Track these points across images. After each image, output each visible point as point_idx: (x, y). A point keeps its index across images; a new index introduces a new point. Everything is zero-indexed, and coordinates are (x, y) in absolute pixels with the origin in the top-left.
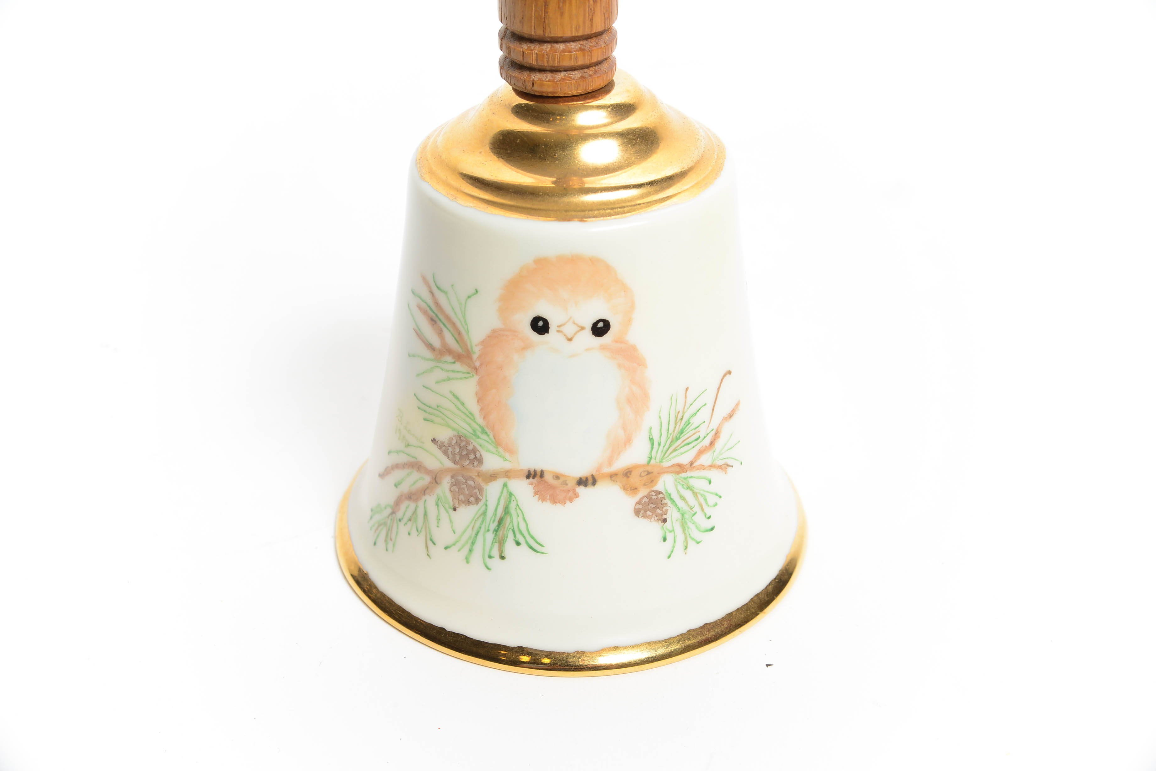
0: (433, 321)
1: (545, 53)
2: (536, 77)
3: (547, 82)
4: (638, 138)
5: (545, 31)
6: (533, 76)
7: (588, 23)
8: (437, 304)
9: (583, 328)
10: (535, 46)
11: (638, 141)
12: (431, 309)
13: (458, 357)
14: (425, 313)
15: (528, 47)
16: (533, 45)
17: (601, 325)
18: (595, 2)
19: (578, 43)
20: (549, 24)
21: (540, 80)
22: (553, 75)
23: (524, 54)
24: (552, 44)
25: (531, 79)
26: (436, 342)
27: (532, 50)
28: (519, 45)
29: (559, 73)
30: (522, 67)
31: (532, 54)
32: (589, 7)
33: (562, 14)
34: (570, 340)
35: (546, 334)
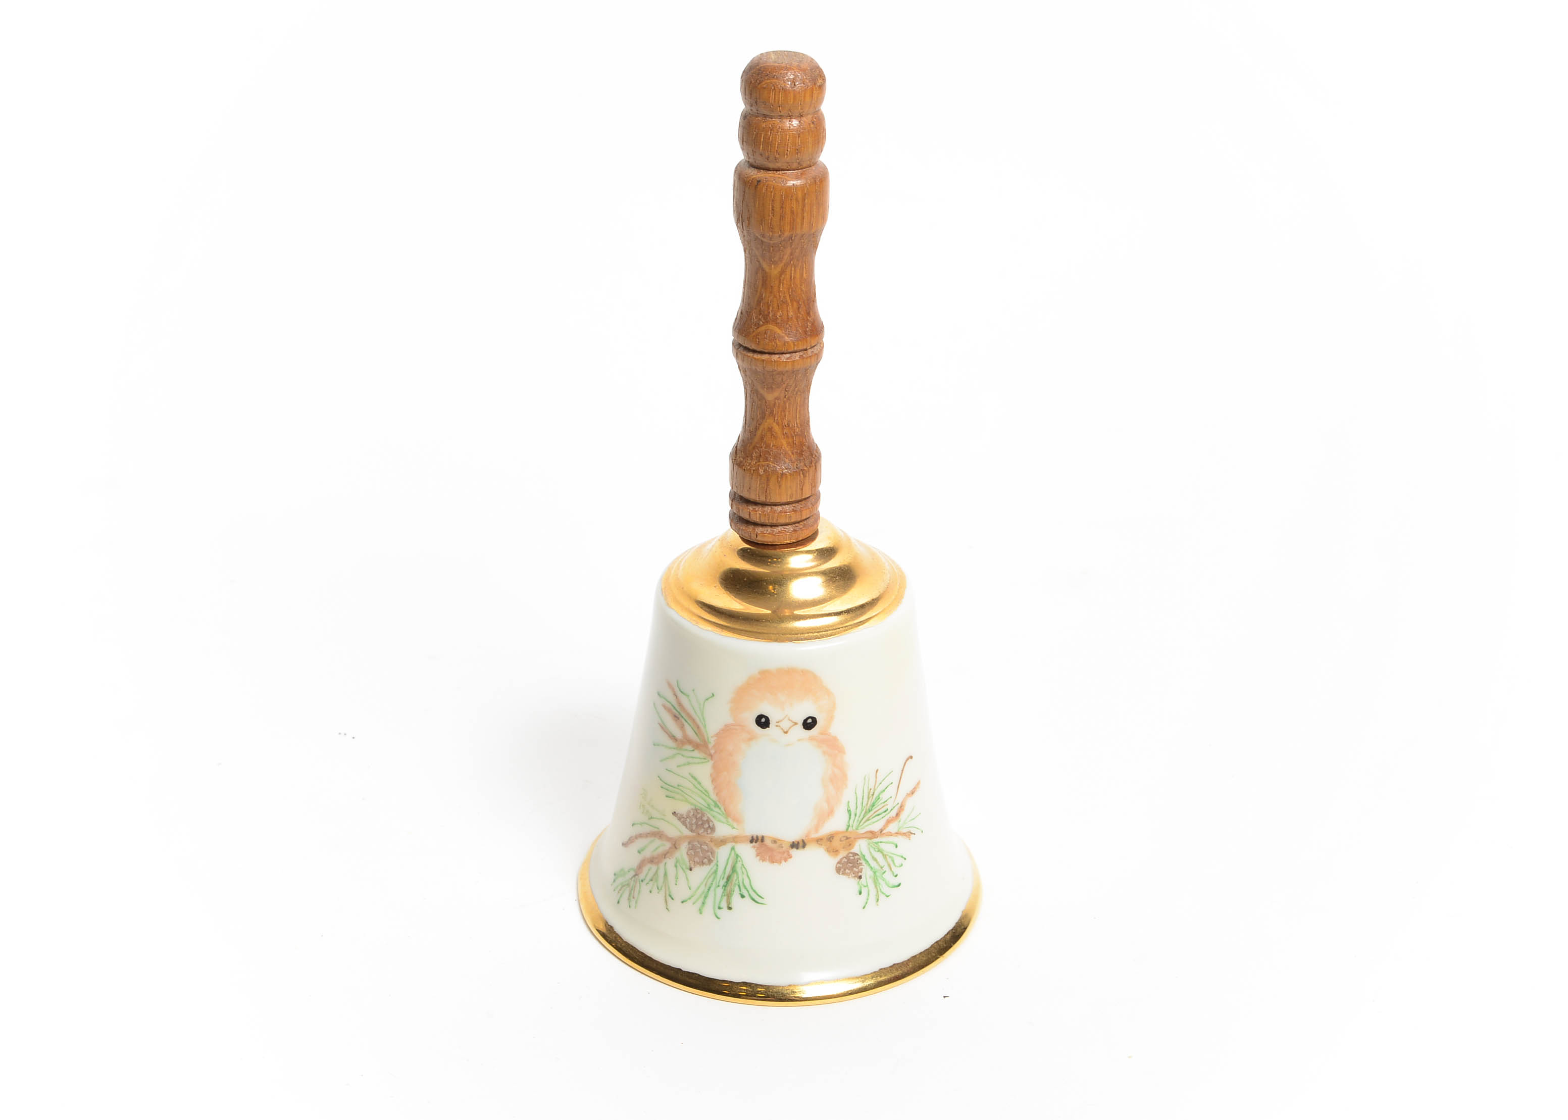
0: (676, 718)
2: (759, 530)
3: (767, 534)
4: (838, 575)
5: (766, 497)
6: (756, 529)
7: (799, 491)
8: (680, 704)
9: (796, 724)
10: (759, 507)
11: (839, 578)
12: (674, 707)
13: (697, 746)
14: (669, 710)
15: (753, 508)
16: (757, 506)
17: (810, 720)
18: (804, 476)
19: (791, 505)
20: (770, 493)
21: (762, 533)
22: (772, 529)
23: (747, 512)
24: (772, 507)
25: (755, 531)
26: (678, 734)
27: (756, 511)
28: (745, 505)
29: (777, 528)
30: (747, 522)
31: (756, 514)
32: (800, 480)
33: (780, 486)
34: (786, 733)
35: (767, 728)
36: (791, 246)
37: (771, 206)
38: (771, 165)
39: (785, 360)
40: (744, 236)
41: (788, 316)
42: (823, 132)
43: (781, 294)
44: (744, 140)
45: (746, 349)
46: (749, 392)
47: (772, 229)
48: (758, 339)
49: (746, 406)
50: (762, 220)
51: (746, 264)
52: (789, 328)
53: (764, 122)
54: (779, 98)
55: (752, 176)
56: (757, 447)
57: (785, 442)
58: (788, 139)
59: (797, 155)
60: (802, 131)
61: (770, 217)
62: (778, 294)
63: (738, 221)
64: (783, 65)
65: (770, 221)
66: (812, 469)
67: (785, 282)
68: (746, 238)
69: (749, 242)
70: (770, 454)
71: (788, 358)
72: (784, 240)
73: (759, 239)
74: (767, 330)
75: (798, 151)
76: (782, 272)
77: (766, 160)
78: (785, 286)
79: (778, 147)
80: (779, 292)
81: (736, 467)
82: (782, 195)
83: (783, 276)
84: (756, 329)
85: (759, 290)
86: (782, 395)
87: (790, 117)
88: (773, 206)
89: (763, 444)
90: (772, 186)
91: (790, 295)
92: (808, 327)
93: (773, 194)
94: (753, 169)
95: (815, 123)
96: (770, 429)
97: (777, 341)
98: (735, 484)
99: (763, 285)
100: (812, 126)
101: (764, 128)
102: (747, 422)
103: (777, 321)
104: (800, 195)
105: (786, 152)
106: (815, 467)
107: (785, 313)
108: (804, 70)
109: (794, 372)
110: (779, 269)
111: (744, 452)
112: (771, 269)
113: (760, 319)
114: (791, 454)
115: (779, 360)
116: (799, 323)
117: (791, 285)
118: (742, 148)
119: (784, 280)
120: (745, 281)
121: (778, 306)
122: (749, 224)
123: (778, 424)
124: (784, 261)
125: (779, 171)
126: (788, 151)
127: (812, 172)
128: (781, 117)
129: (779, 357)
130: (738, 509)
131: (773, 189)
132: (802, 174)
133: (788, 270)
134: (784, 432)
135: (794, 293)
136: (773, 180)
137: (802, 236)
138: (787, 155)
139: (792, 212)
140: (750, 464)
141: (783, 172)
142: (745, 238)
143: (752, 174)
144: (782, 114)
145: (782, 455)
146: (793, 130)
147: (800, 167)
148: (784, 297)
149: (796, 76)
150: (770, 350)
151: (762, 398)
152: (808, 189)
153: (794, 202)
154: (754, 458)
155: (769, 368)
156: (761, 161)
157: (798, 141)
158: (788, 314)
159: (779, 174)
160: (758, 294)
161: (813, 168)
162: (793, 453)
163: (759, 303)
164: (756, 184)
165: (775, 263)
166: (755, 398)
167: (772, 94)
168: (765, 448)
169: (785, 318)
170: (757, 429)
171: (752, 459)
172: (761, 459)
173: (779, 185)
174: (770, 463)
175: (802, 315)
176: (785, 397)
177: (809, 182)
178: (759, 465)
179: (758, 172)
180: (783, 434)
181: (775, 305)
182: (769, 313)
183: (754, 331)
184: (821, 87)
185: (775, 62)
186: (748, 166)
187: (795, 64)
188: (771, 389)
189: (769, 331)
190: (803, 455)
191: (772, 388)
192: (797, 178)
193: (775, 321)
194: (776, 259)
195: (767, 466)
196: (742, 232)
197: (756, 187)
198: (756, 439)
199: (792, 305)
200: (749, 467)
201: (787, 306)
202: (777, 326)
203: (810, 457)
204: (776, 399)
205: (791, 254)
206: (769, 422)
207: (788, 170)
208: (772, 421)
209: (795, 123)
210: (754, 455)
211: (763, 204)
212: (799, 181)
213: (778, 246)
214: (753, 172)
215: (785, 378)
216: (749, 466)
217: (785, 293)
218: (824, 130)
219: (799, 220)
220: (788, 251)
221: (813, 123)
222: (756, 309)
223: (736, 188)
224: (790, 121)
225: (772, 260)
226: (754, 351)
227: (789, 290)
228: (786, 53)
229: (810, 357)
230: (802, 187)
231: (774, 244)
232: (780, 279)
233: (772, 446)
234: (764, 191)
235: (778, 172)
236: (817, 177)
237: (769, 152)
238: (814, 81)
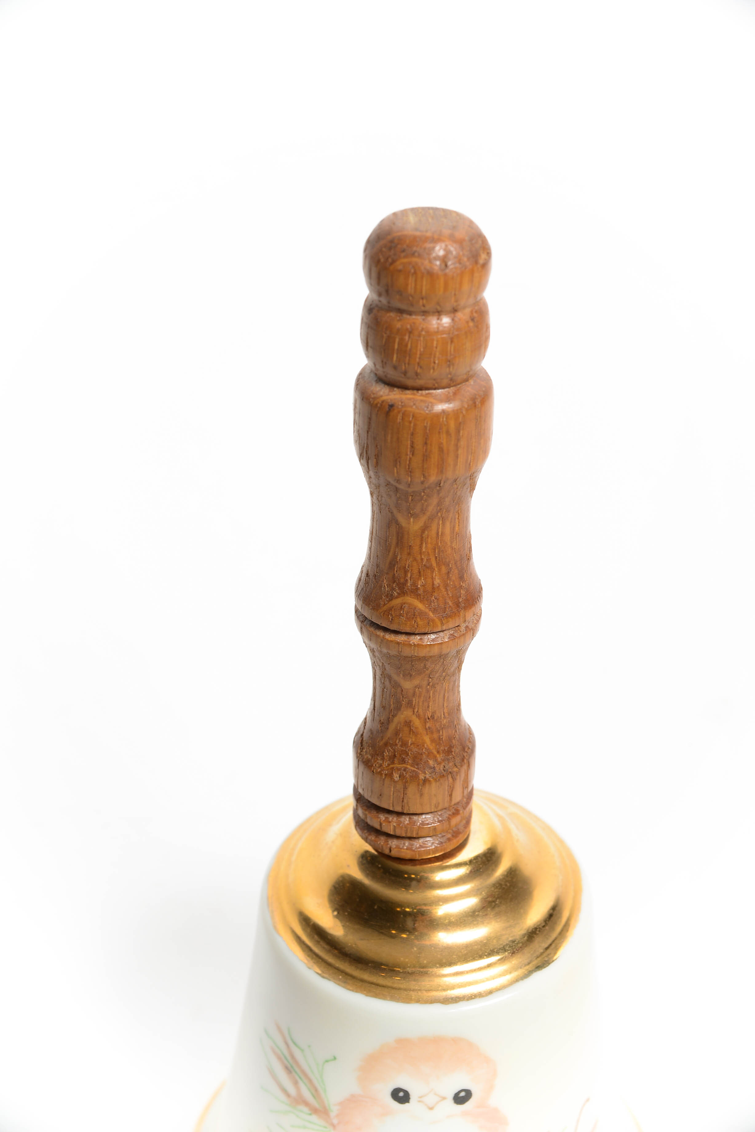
0: (289, 1070)
1: (403, 826)
2: (394, 843)
3: (405, 850)
4: (497, 899)
5: (403, 809)
6: (390, 842)
7: (447, 799)
8: (293, 1057)
9: (444, 1098)
10: (393, 817)
11: (497, 903)
12: (285, 1057)
13: (315, 1111)
14: (279, 1058)
15: (386, 818)
16: (391, 816)
17: (463, 1094)
18: (454, 779)
19: (436, 813)
20: (408, 803)
21: (398, 847)
22: (411, 842)
23: (376, 820)
24: (411, 816)
25: (388, 844)
26: (292, 1090)
27: (390, 822)
28: (374, 813)
29: (417, 840)
30: (378, 832)
31: (390, 825)
32: (448, 785)
33: (421, 795)
34: (431, 1108)
35: (407, 1104)
36: (439, 494)
37: (409, 442)
38: (410, 383)
39: (429, 643)
40: (370, 477)
41: (433, 584)
42: (487, 331)
43: (423, 557)
44: (370, 344)
45: (373, 624)
46: (378, 673)
47: (411, 472)
48: (392, 615)
49: (375, 689)
50: (396, 461)
51: (373, 512)
52: (436, 601)
53: (398, 320)
54: (422, 286)
55: (382, 396)
56: (390, 743)
57: (428, 739)
58: (435, 345)
59: (448, 369)
60: (456, 333)
61: (408, 457)
62: (419, 556)
63: (361, 456)
64: (429, 234)
65: (408, 462)
66: (465, 767)
67: (429, 540)
68: (374, 480)
69: (378, 487)
70: (408, 755)
71: (433, 640)
72: (429, 488)
73: (392, 485)
74: (404, 603)
75: (450, 363)
76: (425, 528)
77: (403, 376)
78: (429, 545)
79: (420, 358)
80: (421, 554)
81: (362, 767)
82: (426, 427)
83: (426, 532)
84: (389, 601)
85: (392, 550)
86: (425, 683)
87: (439, 313)
88: (412, 442)
89: (397, 741)
90: (411, 414)
91: (436, 557)
92: (461, 597)
93: (412, 425)
94: (382, 385)
95: (475, 320)
96: (408, 724)
97: (418, 619)
98: (361, 785)
99: (397, 544)
100: (471, 324)
101: (398, 330)
102: (376, 709)
103: (417, 591)
104: (452, 425)
105: (432, 364)
106: (468, 765)
107: (429, 581)
108: (460, 242)
109: (442, 657)
110: (420, 523)
111: (372, 747)
112: (409, 523)
113: (393, 589)
114: (435, 753)
115: (420, 643)
116: (449, 592)
117: (437, 543)
118: (366, 354)
119: (427, 538)
120: (372, 533)
121: (420, 572)
122: (377, 463)
123: (418, 717)
124: (428, 514)
125: (421, 390)
126: (434, 363)
127: (469, 389)
128: (425, 313)
129: (420, 639)
130: (366, 815)
131: (412, 418)
132: (455, 394)
133: (434, 527)
134: (427, 727)
135: (441, 554)
136: (412, 404)
137: (455, 480)
138: (434, 369)
139: (441, 450)
140: (381, 766)
141: (427, 392)
142: (372, 480)
143: (381, 393)
144: (427, 308)
145: (424, 755)
146: (443, 332)
147: (453, 383)
148: (428, 560)
149: (448, 252)
150: (408, 630)
151: (396, 685)
152: (464, 416)
153: (444, 436)
154: (386, 758)
155: (407, 652)
156: (392, 375)
157: (451, 348)
158: (433, 582)
159: (422, 395)
160: (391, 554)
161: (471, 382)
162: (438, 752)
163: (392, 565)
164: (387, 409)
165: (415, 516)
166: (387, 683)
167: (411, 280)
168: (401, 746)
169: (429, 588)
170: (389, 721)
171: (383, 759)
172: (396, 760)
173: (422, 412)
174: (408, 766)
175: (453, 581)
176: (429, 685)
177: (466, 406)
178: (393, 768)
179: (390, 391)
180: (426, 729)
181: (416, 571)
182: (407, 580)
183: (385, 605)
184: (485, 266)
185: (416, 229)
186: (375, 379)
187: (446, 232)
188: (408, 675)
189: (407, 606)
190: (452, 752)
191: (411, 676)
192: (448, 399)
193: (415, 592)
194: (417, 510)
195: (405, 770)
196: (368, 472)
197: (388, 413)
198: (389, 733)
199: (440, 570)
200: (379, 770)
201: (433, 572)
202: (418, 599)
203: (461, 753)
204: (416, 687)
205: (439, 504)
206: (405, 714)
207: (435, 389)
208: (411, 713)
209: (446, 320)
210: (386, 754)
211: (398, 439)
212: (451, 406)
213: (420, 494)
214: (383, 390)
215: (428, 664)
216: (379, 767)
217: (429, 554)
218: (488, 327)
219: (450, 460)
220: (434, 501)
221: (473, 320)
222: (387, 573)
223: (357, 410)
224: (438, 319)
225: (411, 512)
226: (386, 630)
227: (435, 549)
228: (431, 211)
229: (463, 635)
230: (456, 413)
231: (413, 492)
232: (422, 537)
233: (411, 745)
234: (399, 420)
235: (420, 392)
236: (477, 397)
237: (407, 366)
238: (475, 257)
